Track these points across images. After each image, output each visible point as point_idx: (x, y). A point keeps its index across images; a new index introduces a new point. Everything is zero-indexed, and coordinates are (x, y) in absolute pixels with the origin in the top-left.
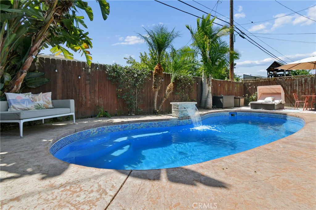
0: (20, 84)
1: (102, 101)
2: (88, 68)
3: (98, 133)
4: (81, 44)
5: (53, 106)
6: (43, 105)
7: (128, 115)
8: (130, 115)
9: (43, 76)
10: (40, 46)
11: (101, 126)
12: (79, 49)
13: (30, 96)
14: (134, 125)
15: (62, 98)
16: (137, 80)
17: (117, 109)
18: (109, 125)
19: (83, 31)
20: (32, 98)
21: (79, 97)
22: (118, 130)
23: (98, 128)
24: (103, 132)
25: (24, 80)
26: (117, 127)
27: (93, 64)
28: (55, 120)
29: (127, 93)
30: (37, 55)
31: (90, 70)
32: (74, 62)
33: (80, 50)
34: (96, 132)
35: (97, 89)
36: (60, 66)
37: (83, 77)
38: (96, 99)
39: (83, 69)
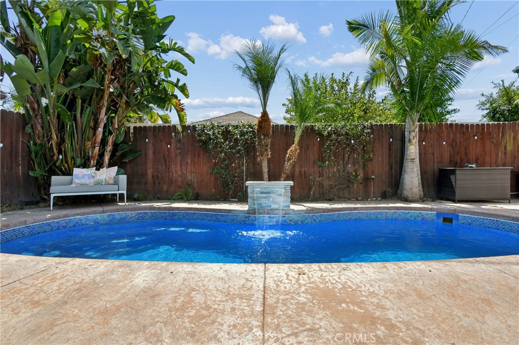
1: (195, 177)
2: (178, 133)
17: (215, 190)
23: (138, 212)
24: (145, 218)
32: (165, 127)
35: (189, 161)
36: (150, 134)
37: (173, 145)
38: (188, 174)
39: (173, 134)
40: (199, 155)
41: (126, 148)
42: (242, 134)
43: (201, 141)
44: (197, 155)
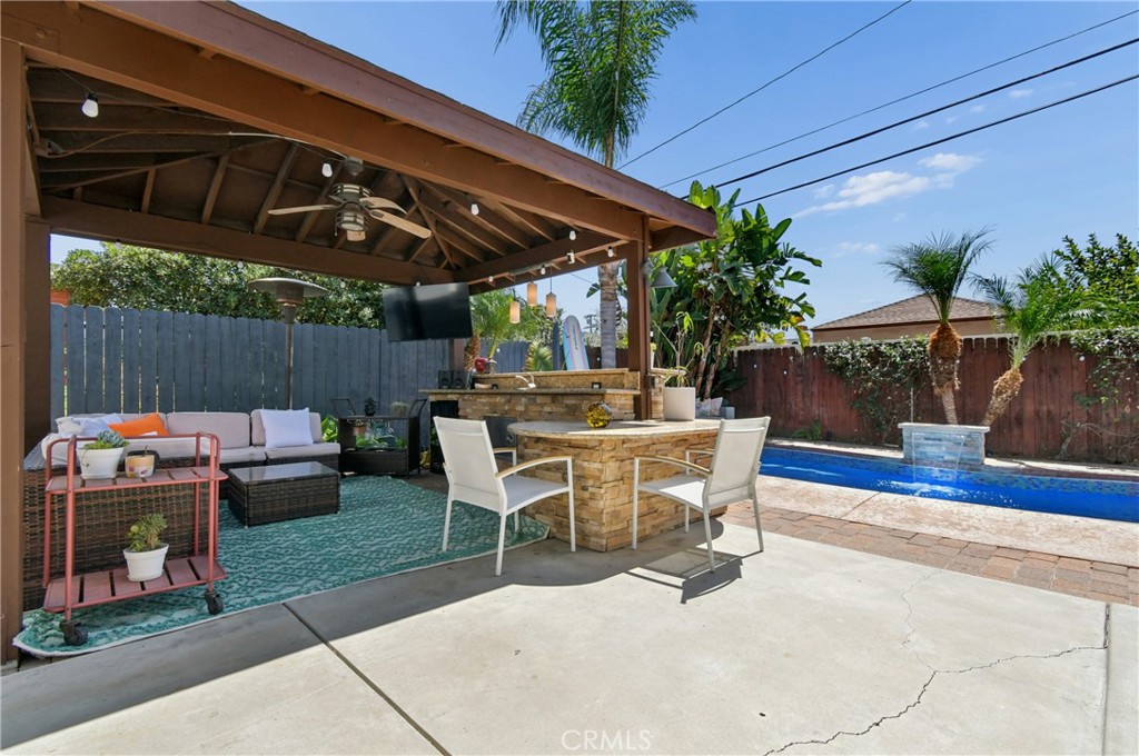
2: (798, 356)
32: (779, 350)
35: (815, 390)
36: (759, 359)
37: (791, 370)
38: (815, 407)
39: (791, 358)
40: (831, 384)
41: (730, 376)
42: (905, 356)
43: (833, 366)
44: (827, 383)
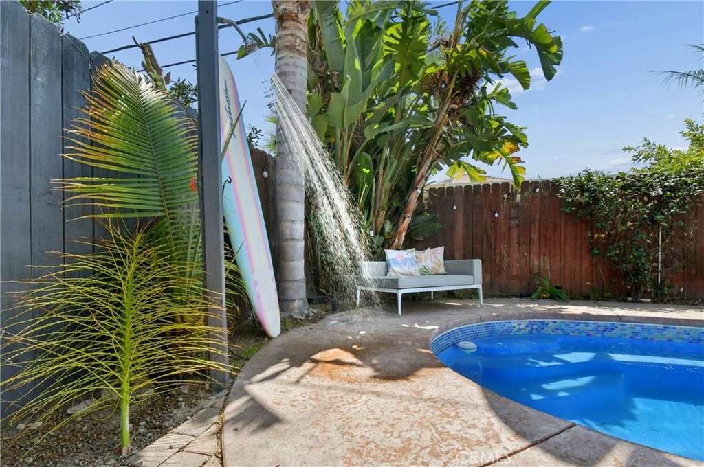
0: (404, 234)
1: (548, 262)
2: (514, 194)
3: (531, 332)
4: (501, 147)
5: (446, 270)
6: (431, 268)
7: (627, 301)
8: (632, 302)
9: (433, 220)
10: (428, 170)
11: (538, 318)
12: (498, 156)
13: (414, 254)
14: (639, 328)
15: (464, 257)
16: (662, 203)
17: (592, 283)
18: (558, 319)
19: (505, 118)
20: (416, 256)
21: (495, 255)
22: (584, 335)
23: (530, 322)
24: (544, 331)
25: (408, 229)
26: (582, 326)
27: (527, 182)
28: (451, 295)
29: (621, 242)
30: (424, 186)
31: (519, 196)
32: (486, 187)
33: (499, 159)
34: (524, 329)
35: (534, 237)
36: (461, 198)
37: (504, 212)
38: (534, 257)
39: (504, 196)
41: (423, 220)
